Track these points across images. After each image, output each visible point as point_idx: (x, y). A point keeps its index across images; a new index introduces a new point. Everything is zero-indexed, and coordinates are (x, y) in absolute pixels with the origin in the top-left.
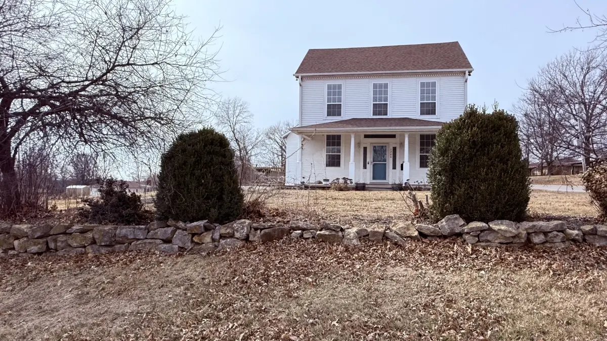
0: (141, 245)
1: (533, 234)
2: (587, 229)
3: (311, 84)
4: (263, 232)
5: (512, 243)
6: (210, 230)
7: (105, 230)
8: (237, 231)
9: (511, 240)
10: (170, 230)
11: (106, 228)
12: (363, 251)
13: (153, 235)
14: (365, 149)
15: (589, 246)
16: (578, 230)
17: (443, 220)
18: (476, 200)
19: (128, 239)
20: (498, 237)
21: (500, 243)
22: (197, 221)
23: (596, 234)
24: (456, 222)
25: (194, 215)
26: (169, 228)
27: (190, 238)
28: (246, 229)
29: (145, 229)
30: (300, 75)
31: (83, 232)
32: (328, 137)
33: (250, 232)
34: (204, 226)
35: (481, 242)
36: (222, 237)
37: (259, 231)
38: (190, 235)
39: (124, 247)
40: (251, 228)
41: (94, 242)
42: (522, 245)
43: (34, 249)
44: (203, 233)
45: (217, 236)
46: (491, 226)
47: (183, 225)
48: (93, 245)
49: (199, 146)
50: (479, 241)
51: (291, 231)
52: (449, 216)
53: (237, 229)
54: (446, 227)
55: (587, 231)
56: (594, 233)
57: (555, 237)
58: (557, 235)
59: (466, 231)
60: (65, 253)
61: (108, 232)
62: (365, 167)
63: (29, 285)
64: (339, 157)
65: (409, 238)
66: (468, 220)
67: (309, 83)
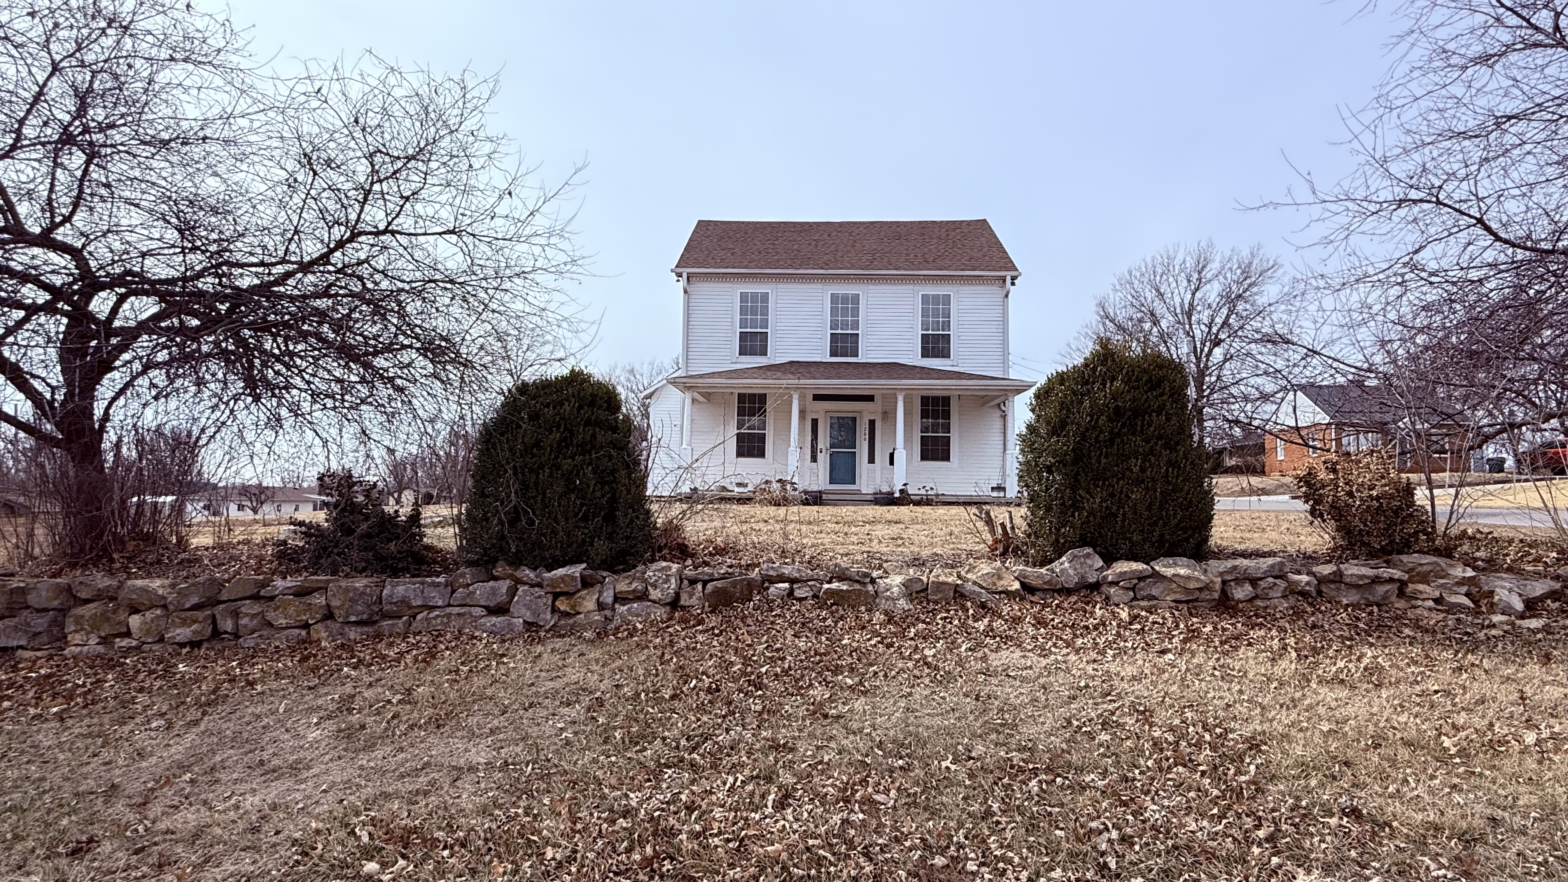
0: (439, 620)
1: (1232, 584)
2: (1326, 572)
3: (706, 290)
4: (710, 587)
5: (1196, 600)
6: (592, 585)
7: (356, 589)
8: (655, 587)
9: (1197, 594)
10: (504, 586)
11: (357, 585)
12: (924, 622)
13: (464, 598)
14: (815, 422)
15: (1330, 602)
16: (1307, 574)
17: (1064, 558)
18: (1123, 521)
19: (410, 607)
20: (1171, 590)
21: (1174, 601)
22: (563, 567)
23: (1341, 582)
24: (1089, 562)
25: (558, 553)
26: (501, 582)
27: (550, 603)
28: (673, 581)
29: (446, 586)
30: (685, 271)
31: (301, 593)
32: (742, 398)
33: (680, 588)
34: (582, 577)
35: (1138, 600)
36: (620, 599)
37: (699, 586)
38: (550, 597)
39: (400, 625)
40: (681, 580)
41: (329, 615)
42: (1213, 604)
43: (182, 633)
44: (579, 591)
45: (608, 597)
46: (1157, 568)
47: (532, 575)
48: (329, 622)
49: (567, 408)
50: (1135, 599)
51: (766, 584)
52: (1076, 551)
53: (656, 581)
54: (1071, 572)
55: (1325, 576)
56: (1338, 579)
57: (1270, 588)
58: (1275, 584)
59: (1110, 579)
60: (260, 641)
61: (363, 593)
62: (814, 459)
63: (204, 714)
64: (762, 439)
65: (1003, 596)
66: (1109, 559)
67: (703, 289)
